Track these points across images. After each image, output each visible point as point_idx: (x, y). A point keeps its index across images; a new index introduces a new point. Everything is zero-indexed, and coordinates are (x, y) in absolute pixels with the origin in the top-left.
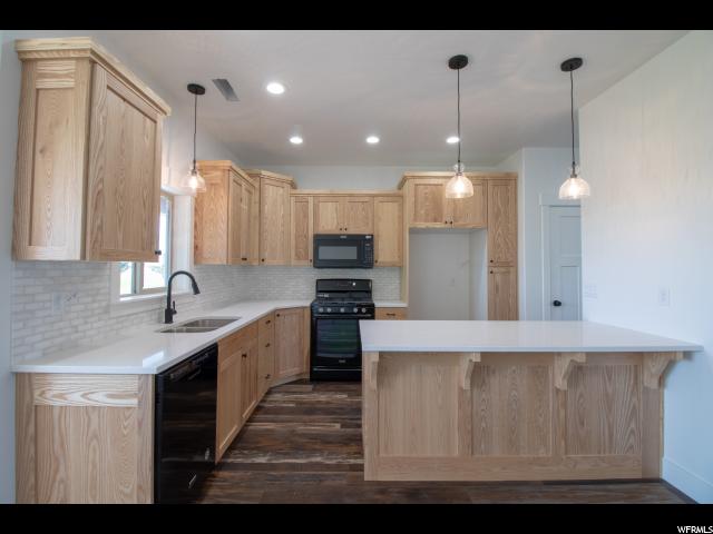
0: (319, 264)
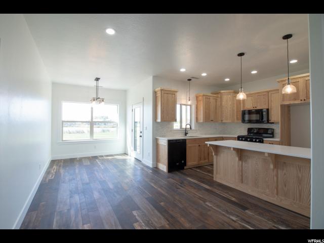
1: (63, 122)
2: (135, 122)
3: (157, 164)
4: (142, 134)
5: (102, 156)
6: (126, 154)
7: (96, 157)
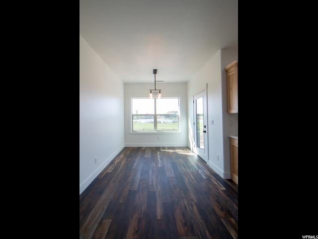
1: (133, 115)
2: (197, 115)
3: (232, 175)
4: (206, 129)
5: (164, 148)
6: (188, 148)
7: (158, 149)
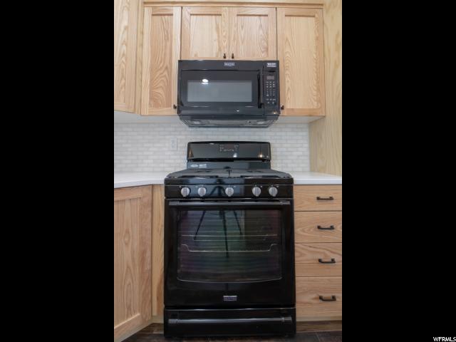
0: (189, 112)
